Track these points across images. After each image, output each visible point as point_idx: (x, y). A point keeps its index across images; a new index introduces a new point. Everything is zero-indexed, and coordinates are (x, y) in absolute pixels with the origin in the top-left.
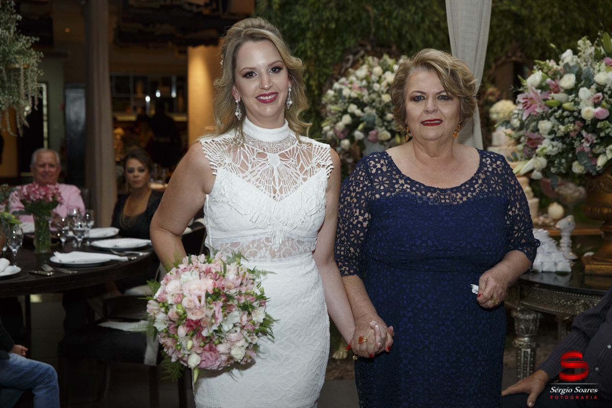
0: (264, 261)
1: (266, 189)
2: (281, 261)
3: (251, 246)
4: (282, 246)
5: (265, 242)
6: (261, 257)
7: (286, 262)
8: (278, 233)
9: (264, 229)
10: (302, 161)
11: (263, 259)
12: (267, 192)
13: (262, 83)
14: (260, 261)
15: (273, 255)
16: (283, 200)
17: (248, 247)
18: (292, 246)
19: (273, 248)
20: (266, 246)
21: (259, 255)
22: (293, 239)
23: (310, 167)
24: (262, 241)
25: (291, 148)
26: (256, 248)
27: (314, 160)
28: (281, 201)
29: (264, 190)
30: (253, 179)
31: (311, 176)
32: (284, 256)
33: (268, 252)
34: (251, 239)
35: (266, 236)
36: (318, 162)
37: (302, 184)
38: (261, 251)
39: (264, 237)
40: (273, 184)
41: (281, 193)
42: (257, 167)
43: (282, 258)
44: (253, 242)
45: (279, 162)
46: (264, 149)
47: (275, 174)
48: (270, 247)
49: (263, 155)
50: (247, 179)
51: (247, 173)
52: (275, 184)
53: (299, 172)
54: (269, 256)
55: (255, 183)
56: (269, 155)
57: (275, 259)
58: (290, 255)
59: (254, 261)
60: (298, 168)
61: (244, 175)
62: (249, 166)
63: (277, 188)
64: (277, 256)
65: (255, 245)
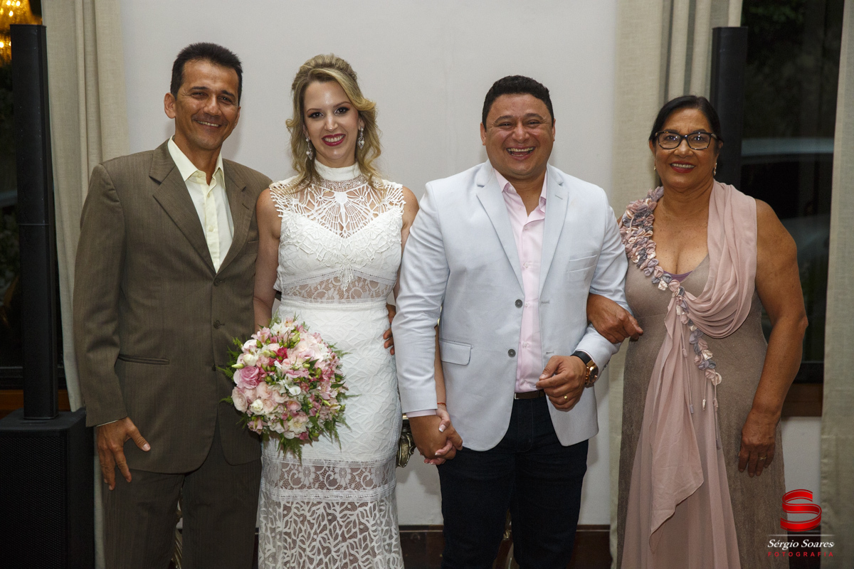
0: (332, 303)
1: (331, 226)
2: (349, 302)
3: (319, 287)
5: (333, 282)
6: (328, 299)
7: (354, 305)
8: (346, 272)
9: (332, 267)
10: (372, 199)
11: (330, 300)
12: (333, 229)
14: (327, 303)
15: (341, 296)
16: (351, 236)
17: (316, 289)
18: (363, 287)
19: (342, 287)
20: (334, 286)
21: (326, 295)
22: (365, 280)
24: (330, 281)
25: (361, 187)
26: (324, 289)
27: (386, 198)
28: (349, 238)
29: (330, 227)
30: (319, 217)
31: (383, 212)
32: (353, 298)
33: (336, 292)
34: (319, 280)
35: (333, 276)
36: (391, 200)
37: (372, 220)
38: (329, 292)
40: (339, 220)
41: (349, 230)
43: (351, 299)
44: (321, 283)
45: (347, 199)
46: (331, 188)
47: (341, 210)
48: (338, 288)
49: (331, 194)
50: (312, 217)
51: (313, 212)
52: (342, 221)
53: (369, 208)
54: (337, 297)
55: (320, 220)
56: (336, 194)
57: (343, 300)
58: (359, 296)
59: (322, 302)
60: (368, 204)
61: (309, 214)
62: (316, 205)
63: (344, 225)
64: (345, 296)
65: (323, 286)
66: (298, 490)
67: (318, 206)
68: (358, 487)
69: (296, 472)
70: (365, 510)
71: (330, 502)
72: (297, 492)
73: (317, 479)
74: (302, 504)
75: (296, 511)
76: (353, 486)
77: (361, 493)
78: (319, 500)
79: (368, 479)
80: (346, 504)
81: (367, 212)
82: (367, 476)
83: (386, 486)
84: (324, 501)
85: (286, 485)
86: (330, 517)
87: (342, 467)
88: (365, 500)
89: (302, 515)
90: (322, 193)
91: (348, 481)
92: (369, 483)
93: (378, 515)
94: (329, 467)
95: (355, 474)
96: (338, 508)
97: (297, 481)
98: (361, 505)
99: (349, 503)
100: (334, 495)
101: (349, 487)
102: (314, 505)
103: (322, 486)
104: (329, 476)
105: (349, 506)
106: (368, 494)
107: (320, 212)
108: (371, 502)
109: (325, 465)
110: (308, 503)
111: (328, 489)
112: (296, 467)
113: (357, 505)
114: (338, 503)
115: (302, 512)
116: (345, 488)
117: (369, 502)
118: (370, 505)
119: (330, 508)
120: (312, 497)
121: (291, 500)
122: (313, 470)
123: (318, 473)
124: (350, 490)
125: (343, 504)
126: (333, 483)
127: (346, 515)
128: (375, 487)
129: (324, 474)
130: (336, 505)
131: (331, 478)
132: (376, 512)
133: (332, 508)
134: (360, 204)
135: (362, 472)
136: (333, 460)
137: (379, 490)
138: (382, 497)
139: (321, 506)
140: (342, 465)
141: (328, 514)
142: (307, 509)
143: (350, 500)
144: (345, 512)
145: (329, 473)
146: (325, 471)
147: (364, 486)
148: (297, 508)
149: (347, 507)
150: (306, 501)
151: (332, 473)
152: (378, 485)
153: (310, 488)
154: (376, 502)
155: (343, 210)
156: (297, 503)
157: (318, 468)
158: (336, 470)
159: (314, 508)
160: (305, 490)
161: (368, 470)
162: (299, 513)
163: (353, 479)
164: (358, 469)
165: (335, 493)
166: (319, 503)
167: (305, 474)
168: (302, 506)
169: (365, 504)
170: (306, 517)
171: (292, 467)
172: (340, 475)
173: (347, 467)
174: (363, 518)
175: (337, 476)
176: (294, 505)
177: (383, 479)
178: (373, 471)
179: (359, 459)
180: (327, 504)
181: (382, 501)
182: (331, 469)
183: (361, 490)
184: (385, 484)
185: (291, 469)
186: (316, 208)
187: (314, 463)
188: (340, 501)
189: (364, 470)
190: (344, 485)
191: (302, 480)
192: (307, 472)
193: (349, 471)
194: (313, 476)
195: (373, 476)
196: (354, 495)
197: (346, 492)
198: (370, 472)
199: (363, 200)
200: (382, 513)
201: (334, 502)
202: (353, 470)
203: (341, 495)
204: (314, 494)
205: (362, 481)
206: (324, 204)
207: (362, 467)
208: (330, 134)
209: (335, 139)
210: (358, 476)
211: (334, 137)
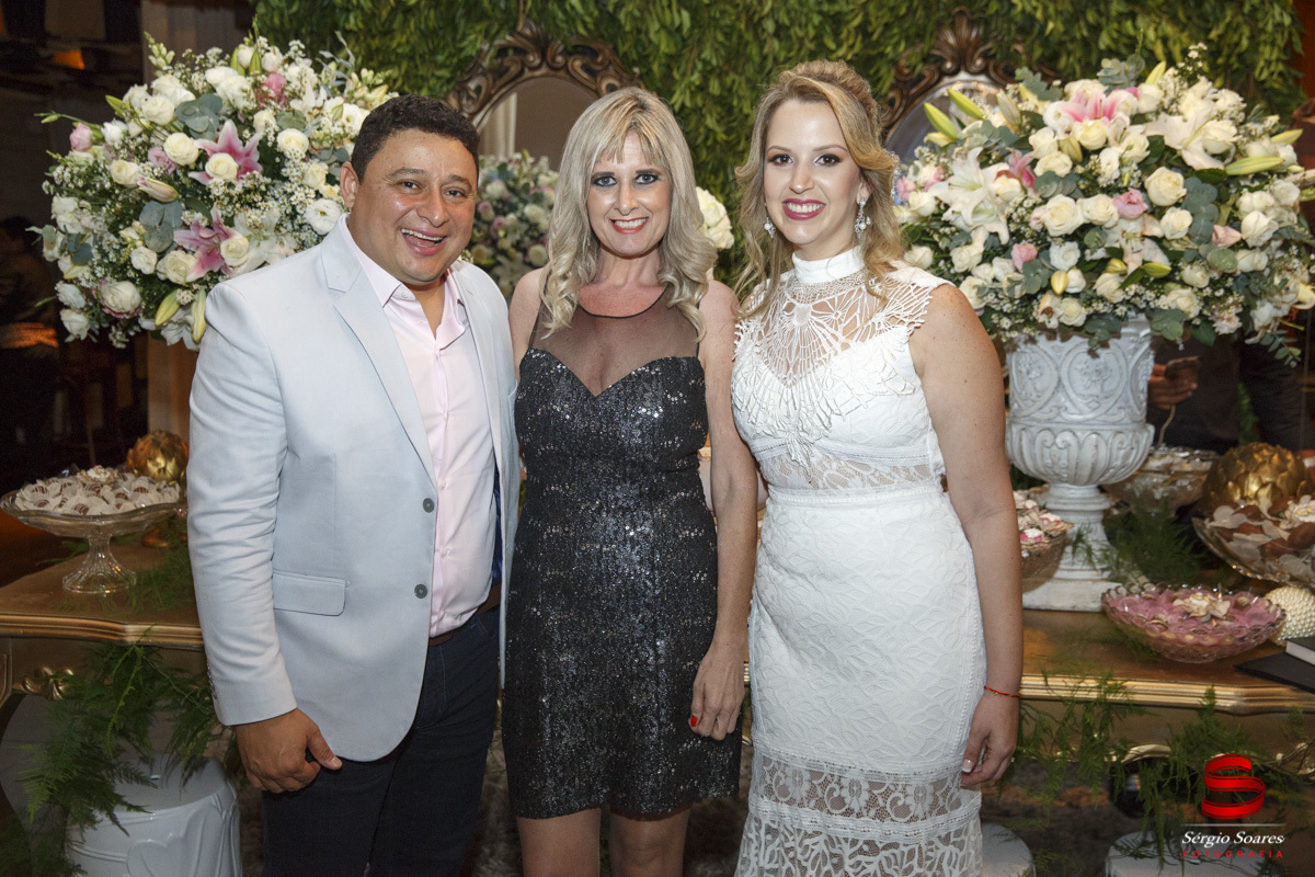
37: (836, 353)
40: (786, 356)
46: (794, 298)
49: (791, 306)
52: (789, 356)
53: (838, 333)
56: (798, 307)
63: (792, 363)
68: (882, 815)
69: (782, 775)
70: (894, 855)
71: (832, 837)
73: (812, 792)
77: (888, 826)
78: (817, 829)
79: (900, 803)
80: (861, 843)
82: (898, 798)
84: (823, 833)
85: (769, 794)
87: (855, 778)
88: (893, 838)
91: (864, 803)
92: (904, 811)
94: (832, 776)
95: (875, 792)
96: (847, 849)
98: (888, 847)
99: (867, 844)
100: (841, 825)
101: (865, 813)
102: (807, 835)
103: (821, 808)
104: (833, 790)
106: (900, 831)
108: (906, 845)
109: (826, 771)
111: (830, 812)
112: (782, 767)
113: (879, 846)
114: (846, 840)
116: (859, 815)
117: (902, 842)
118: (901, 847)
119: (832, 845)
122: (806, 777)
123: (814, 783)
124: (867, 819)
126: (839, 803)
127: (861, 864)
128: (915, 818)
129: (823, 786)
130: (843, 842)
131: (836, 794)
133: (837, 846)
136: (839, 764)
138: (928, 837)
139: (821, 839)
140: (854, 774)
142: (798, 841)
143: (868, 837)
144: (860, 858)
145: (833, 785)
146: (826, 782)
147: (893, 816)
149: (862, 849)
151: (837, 787)
152: (922, 816)
153: (802, 805)
157: (814, 775)
159: (809, 842)
161: (901, 788)
164: (882, 785)
166: (817, 833)
167: (794, 782)
169: (893, 845)
171: (777, 766)
172: (851, 791)
173: (861, 779)
175: (845, 793)
177: (933, 804)
178: (909, 791)
179: (883, 768)
180: (829, 837)
182: (836, 779)
183: (888, 821)
184: (939, 814)
185: (775, 770)
187: (808, 764)
191: (790, 790)
192: (797, 778)
193: (865, 786)
194: (807, 785)
199: (837, 318)
201: (838, 837)
202: (873, 785)
203: (851, 825)
204: (807, 817)
207: (888, 782)
208: (798, 197)
209: (805, 209)
210: (881, 797)
211: (801, 203)
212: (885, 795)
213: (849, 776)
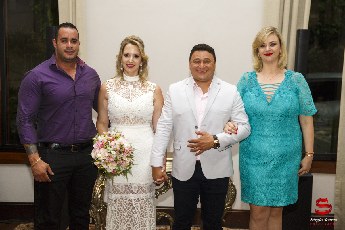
0: (128, 125)
1: (126, 98)
2: (134, 125)
4: (133, 119)
5: (126, 118)
6: (126, 124)
7: (136, 126)
9: (125, 113)
10: (142, 88)
13: (129, 60)
15: (131, 123)
16: (132, 102)
17: (121, 120)
18: (138, 120)
22: (138, 117)
23: (145, 90)
27: (148, 89)
31: (145, 93)
32: (135, 124)
33: (129, 122)
34: (122, 116)
36: (150, 89)
37: (141, 96)
39: (126, 116)
40: (129, 96)
41: (132, 99)
42: (124, 90)
45: (133, 88)
46: (127, 84)
48: (129, 120)
49: (127, 85)
50: (119, 94)
51: (120, 91)
52: (130, 96)
53: (140, 92)
54: (129, 123)
55: (122, 95)
56: (129, 86)
57: (132, 124)
58: (137, 123)
59: (124, 125)
60: (140, 90)
61: (118, 92)
62: (121, 89)
63: (130, 97)
64: (132, 123)
65: (123, 119)
66: (119, 194)
67: (122, 89)
68: (140, 193)
69: (118, 188)
70: (143, 201)
71: (130, 199)
72: (119, 195)
73: (126, 190)
74: (121, 199)
75: (118, 202)
76: (139, 192)
77: (142, 195)
78: (126, 198)
79: (144, 190)
80: (136, 199)
81: (139, 93)
82: (144, 189)
83: (151, 193)
84: (128, 199)
85: (114, 193)
86: (131, 204)
87: (135, 186)
88: (143, 198)
89: (121, 203)
90: (124, 85)
91: (137, 191)
92: (145, 192)
93: (148, 204)
94: (130, 186)
95: (139, 188)
96: (133, 201)
97: (118, 191)
98: (142, 200)
99: (137, 199)
100: (132, 196)
101: (137, 193)
102: (124, 200)
103: (127, 193)
104: (130, 189)
105: (137, 200)
106: (144, 196)
107: (122, 92)
108: (145, 199)
109: (129, 185)
110: (123, 199)
111: (129, 194)
112: (118, 186)
113: (140, 199)
114: (133, 199)
115: (121, 202)
116: (136, 194)
117: (144, 198)
118: (145, 200)
119: (130, 201)
120: (124, 197)
121: (116, 198)
122: (124, 187)
123: (126, 188)
124: (137, 194)
125: (135, 199)
126: (132, 192)
127: (136, 204)
128: (147, 193)
129: (128, 188)
130: (132, 200)
131: (131, 190)
132: (147, 202)
133: (131, 201)
134: (137, 90)
135: (142, 188)
136: (131, 183)
137: (148, 194)
138: (149, 197)
139: (127, 200)
140: (135, 185)
141: (130, 203)
142: (122, 201)
143: (138, 198)
144: (136, 202)
145: (130, 188)
146: (129, 187)
147: (143, 193)
148: (119, 201)
149: (136, 201)
150: (122, 198)
151: (131, 188)
152: (148, 193)
153: (123, 193)
154: (147, 199)
155: (130, 92)
156: (119, 199)
157: (126, 186)
158: (133, 187)
159: (125, 201)
160: (121, 194)
161: (144, 187)
162: (119, 203)
163: (139, 190)
164: (140, 187)
165: (132, 195)
166: (127, 199)
167: (121, 189)
168: (120, 200)
169: (143, 199)
170: (122, 204)
171: (117, 186)
173: (136, 186)
174: (142, 204)
175: (133, 189)
176: (118, 200)
177: (150, 190)
178: (146, 187)
179: (141, 183)
180: (129, 199)
181: (150, 198)
182: (131, 187)
183: (142, 194)
184: (151, 192)
185: (116, 187)
186: (121, 90)
187: (125, 184)
188: (134, 198)
189: (143, 187)
190: (135, 193)
191: (120, 191)
192: (122, 188)
193: (137, 187)
194: (124, 189)
195: (146, 189)
196: (139, 196)
197: (136, 195)
198: (145, 188)
199: (139, 89)
200: (149, 203)
201: (132, 199)
203: (134, 196)
204: (125, 196)
205: (142, 191)
206: (124, 89)
207: (142, 186)
208: (130, 64)
209: (131, 66)
210: (140, 189)
211: (131, 65)
212: (141, 189)
213: (134, 185)
